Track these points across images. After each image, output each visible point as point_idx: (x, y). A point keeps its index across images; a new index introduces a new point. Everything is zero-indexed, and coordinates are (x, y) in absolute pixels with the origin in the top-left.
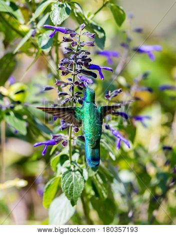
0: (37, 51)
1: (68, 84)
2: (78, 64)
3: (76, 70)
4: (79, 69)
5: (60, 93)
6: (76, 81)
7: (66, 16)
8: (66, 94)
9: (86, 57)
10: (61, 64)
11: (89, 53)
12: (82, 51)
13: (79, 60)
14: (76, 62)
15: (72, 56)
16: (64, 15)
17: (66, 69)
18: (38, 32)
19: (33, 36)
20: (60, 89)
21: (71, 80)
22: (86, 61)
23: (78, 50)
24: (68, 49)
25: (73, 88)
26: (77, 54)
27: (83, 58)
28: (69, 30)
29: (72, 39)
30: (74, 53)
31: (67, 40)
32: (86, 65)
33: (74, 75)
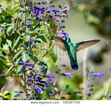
0: (15, 75)
1: (30, 90)
2: (35, 80)
3: (34, 84)
4: (36, 83)
5: (27, 94)
6: (34, 89)
7: (29, 58)
8: (30, 95)
9: (40, 77)
10: (28, 81)
11: (41, 76)
12: (38, 74)
13: (36, 79)
14: (34, 80)
15: (33, 77)
16: (28, 57)
17: (30, 83)
18: (16, 66)
19: (13, 68)
20: (27, 93)
21: (32, 88)
22: (39, 79)
23: (36, 74)
24: (31, 74)
25: (33, 92)
26: (35, 76)
27: (38, 78)
28: (31, 65)
29: (33, 69)
30: (33, 75)
31: (30, 69)
32: (40, 81)
33: (34, 86)
